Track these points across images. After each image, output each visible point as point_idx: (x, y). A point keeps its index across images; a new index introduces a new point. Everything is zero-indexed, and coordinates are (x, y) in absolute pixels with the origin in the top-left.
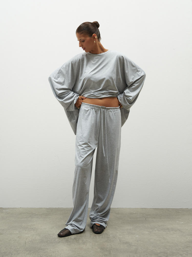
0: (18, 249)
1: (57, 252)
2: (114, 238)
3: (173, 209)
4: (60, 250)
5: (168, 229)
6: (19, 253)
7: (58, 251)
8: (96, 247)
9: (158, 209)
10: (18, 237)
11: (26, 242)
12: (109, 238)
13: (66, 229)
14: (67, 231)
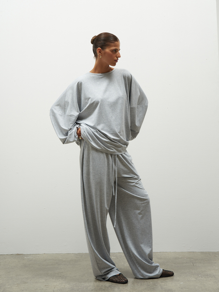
2: (155, 285)
10: (45, 286)
11: (55, 290)
12: (149, 285)
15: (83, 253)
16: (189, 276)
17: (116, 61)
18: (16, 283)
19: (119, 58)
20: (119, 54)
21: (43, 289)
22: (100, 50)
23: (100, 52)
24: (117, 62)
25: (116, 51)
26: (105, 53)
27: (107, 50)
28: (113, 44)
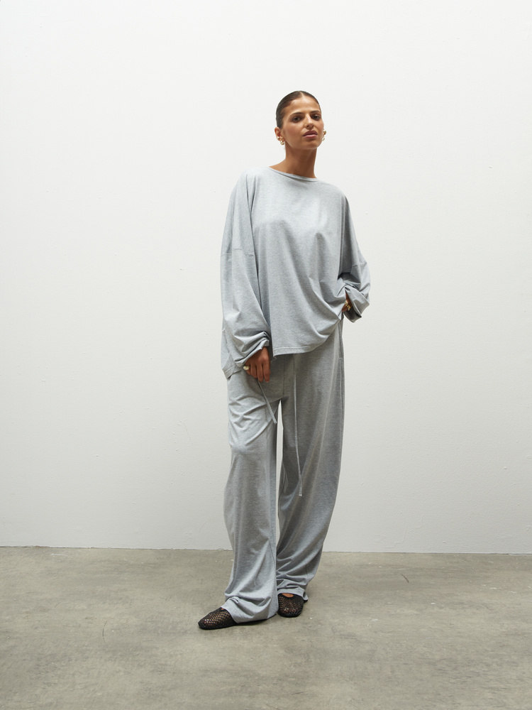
0: (84, 648)
1: (179, 656)
2: (320, 624)
3: (474, 556)
4: (188, 651)
5: (462, 603)
6: (87, 658)
7: (181, 654)
8: (275, 646)
9: (441, 555)
10: (86, 618)
11: (105, 630)
12: (306, 624)
13: (221, 610)
14: (222, 613)
15: (172, 550)
16: (392, 604)
18: (24, 610)
21: (80, 626)
23: (279, 134)
27: (285, 124)
28: (288, 108)
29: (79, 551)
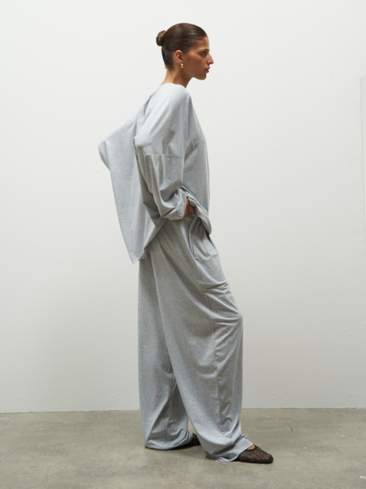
0: (33, 488)
11: (48, 475)
17: (207, 70)
19: (211, 65)
20: (211, 57)
21: (27, 473)
22: (180, 54)
23: (180, 58)
24: (208, 72)
25: (205, 53)
26: (190, 59)
27: (193, 53)
28: (200, 42)
29: (19, 415)
